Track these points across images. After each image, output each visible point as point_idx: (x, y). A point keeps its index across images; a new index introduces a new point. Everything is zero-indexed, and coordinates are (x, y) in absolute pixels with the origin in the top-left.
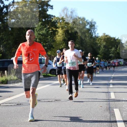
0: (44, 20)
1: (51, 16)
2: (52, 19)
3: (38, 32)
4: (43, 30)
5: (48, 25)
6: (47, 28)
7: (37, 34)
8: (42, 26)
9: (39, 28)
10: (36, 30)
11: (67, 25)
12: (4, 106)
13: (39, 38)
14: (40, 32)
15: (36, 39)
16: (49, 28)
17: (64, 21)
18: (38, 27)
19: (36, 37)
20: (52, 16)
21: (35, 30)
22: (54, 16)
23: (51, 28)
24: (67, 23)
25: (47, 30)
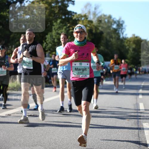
0: (64, 17)
1: (72, 13)
2: (74, 16)
3: (57, 31)
4: (63, 28)
5: (68, 24)
6: (67, 26)
7: (55, 33)
8: (61, 24)
9: (58, 26)
10: (55, 28)
11: (90, 23)
12: (15, 116)
13: (57, 37)
14: (58, 31)
15: (54, 39)
16: (69, 27)
17: (87, 18)
18: (56, 25)
19: (54, 37)
20: (74, 13)
21: (53, 29)
22: (76, 13)
23: (72, 27)
24: (91, 22)
25: (67, 29)
